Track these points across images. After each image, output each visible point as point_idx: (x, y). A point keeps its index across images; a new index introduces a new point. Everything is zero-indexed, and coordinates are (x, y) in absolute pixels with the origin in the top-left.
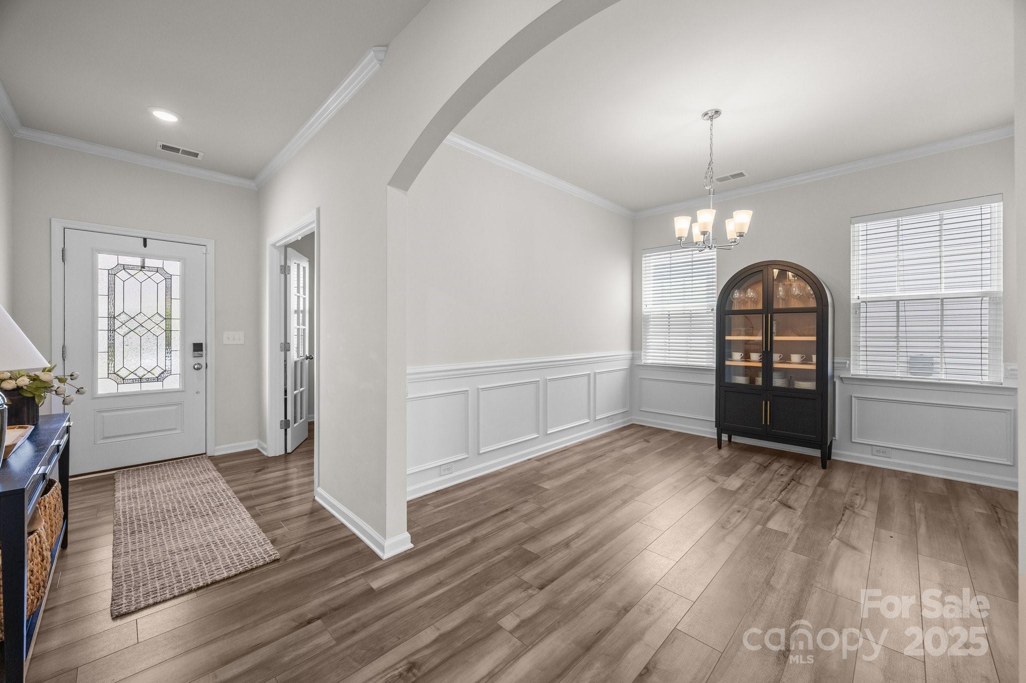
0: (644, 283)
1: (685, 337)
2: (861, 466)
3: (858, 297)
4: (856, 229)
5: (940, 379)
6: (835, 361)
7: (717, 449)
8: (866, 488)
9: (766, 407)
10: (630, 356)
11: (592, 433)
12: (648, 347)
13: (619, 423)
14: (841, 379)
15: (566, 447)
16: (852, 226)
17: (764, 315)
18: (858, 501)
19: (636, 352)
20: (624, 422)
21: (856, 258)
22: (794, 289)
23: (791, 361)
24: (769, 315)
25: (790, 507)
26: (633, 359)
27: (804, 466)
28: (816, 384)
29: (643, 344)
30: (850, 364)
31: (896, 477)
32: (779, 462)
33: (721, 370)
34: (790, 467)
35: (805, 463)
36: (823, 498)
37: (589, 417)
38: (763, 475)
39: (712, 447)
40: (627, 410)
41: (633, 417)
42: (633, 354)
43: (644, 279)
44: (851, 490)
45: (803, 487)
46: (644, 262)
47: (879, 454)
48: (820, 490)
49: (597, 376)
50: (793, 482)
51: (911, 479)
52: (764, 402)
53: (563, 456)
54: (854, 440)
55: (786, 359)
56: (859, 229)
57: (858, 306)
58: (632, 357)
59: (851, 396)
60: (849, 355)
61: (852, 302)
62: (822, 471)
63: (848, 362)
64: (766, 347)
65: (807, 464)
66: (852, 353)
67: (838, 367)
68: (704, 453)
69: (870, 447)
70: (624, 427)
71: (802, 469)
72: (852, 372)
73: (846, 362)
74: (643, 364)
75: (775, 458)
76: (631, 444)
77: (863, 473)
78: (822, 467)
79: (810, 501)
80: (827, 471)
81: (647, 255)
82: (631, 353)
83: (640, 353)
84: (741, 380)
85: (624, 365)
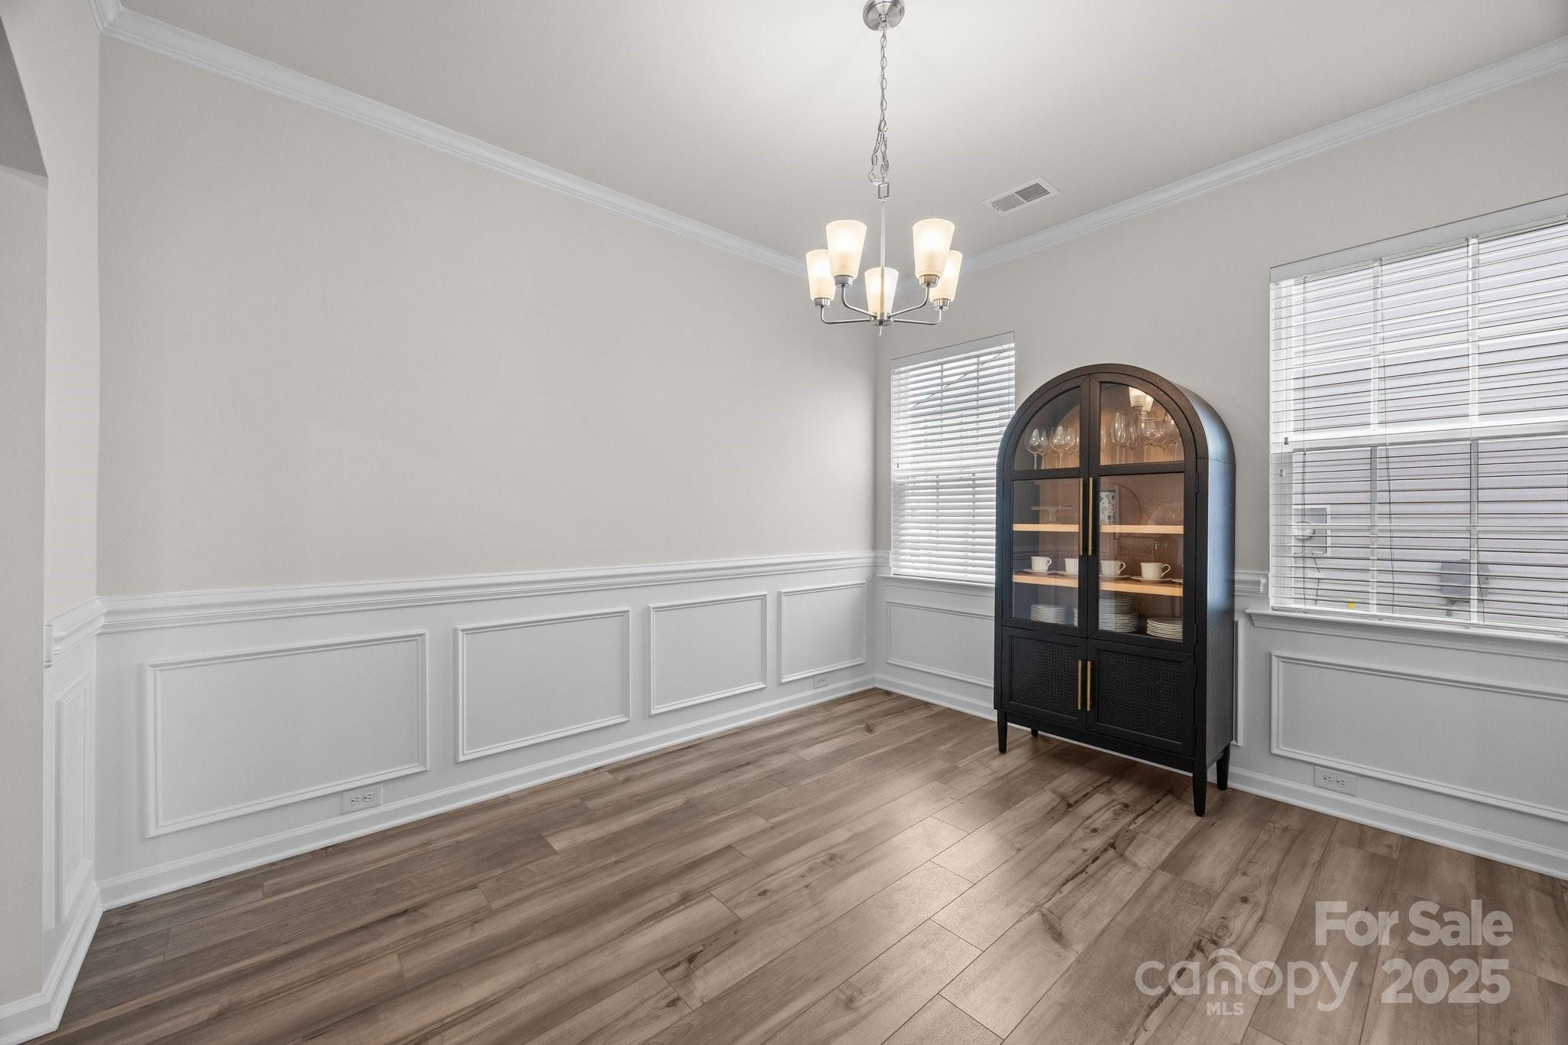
0: (894, 422)
1: (964, 526)
2: (1289, 807)
3: (1286, 439)
4: (1284, 292)
5: (1467, 626)
6: (1237, 577)
7: (998, 752)
8: (1274, 880)
9: (1083, 672)
10: (871, 560)
11: (781, 706)
12: (903, 545)
13: (842, 687)
14: (1250, 616)
15: (701, 738)
16: (1272, 286)
17: (1082, 479)
18: (1241, 921)
19: (881, 553)
20: (854, 686)
21: (1283, 354)
22: (1143, 425)
23: (1141, 575)
24: (1091, 479)
25: (1060, 935)
26: (875, 566)
27: (1156, 808)
28: (1183, 627)
29: (893, 537)
30: (1267, 585)
31: (1361, 844)
32: (1110, 791)
33: (1005, 590)
34: (1126, 806)
35: (1166, 795)
36: (1156, 909)
37: (764, 680)
38: (1053, 828)
39: (989, 748)
40: (863, 661)
41: (878, 676)
42: (875, 557)
43: (894, 415)
44: (1238, 884)
45: (1127, 869)
46: (893, 383)
47: (1329, 786)
48: (1163, 878)
49: (785, 600)
50: (1111, 853)
51: (1395, 856)
52: (1080, 662)
53: (676, 761)
54: (1275, 751)
55: (1131, 572)
56: (1288, 294)
57: (1286, 460)
58: (875, 562)
59: (1271, 654)
60: (1265, 566)
61: (1275, 449)
62: (1193, 821)
63: (1263, 581)
64: (1085, 549)
65: (1170, 798)
66: (1273, 561)
67: (1245, 591)
68: (962, 763)
69: (1311, 767)
70: (852, 695)
71: (1151, 812)
72: (1272, 602)
73: (1260, 582)
74: (892, 576)
75: (1105, 779)
76: (836, 735)
77: (1285, 829)
78: (1196, 811)
79: (1120, 918)
80: (1205, 820)
81: (902, 369)
82: (873, 555)
83: (887, 555)
84: (1047, 614)
85: (857, 576)
